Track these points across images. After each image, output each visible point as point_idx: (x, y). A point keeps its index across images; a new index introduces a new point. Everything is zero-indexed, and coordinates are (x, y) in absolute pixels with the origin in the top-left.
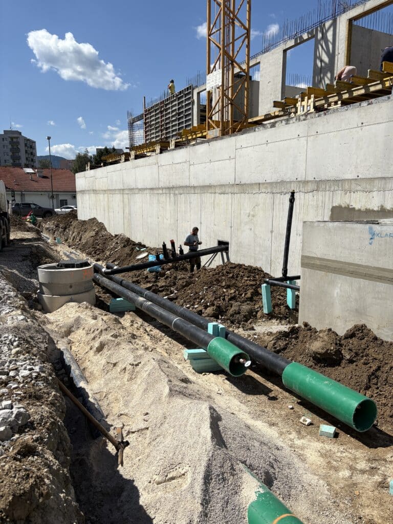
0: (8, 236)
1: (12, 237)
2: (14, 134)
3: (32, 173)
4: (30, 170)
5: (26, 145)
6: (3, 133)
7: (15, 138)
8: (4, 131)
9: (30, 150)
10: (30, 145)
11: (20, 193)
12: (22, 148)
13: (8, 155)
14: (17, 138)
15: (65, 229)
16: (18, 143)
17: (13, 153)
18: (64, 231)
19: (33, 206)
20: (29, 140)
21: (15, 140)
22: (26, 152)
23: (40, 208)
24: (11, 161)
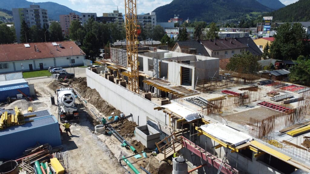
9: (45, 16)
12: (41, 15)
21: (37, 11)
24: (35, 22)
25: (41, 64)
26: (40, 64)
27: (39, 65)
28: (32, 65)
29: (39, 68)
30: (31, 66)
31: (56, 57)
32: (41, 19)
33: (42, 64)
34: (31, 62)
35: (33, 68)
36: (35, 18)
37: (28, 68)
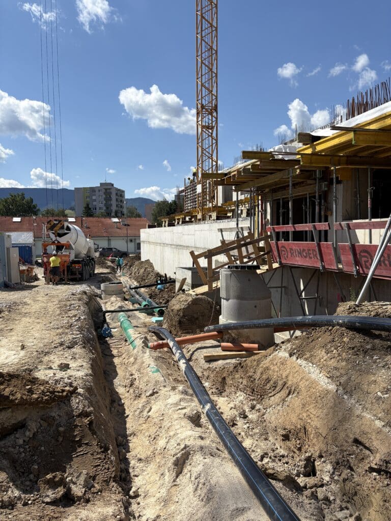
0: (94, 271)
1: (96, 272)
2: (108, 186)
3: (118, 222)
4: (116, 220)
5: (117, 194)
6: (99, 186)
7: (108, 189)
8: (101, 183)
9: (120, 198)
10: (120, 193)
11: (107, 238)
13: (102, 203)
14: (110, 189)
15: (131, 266)
16: (111, 193)
17: (106, 201)
18: (130, 268)
19: (114, 250)
20: (119, 190)
22: (117, 200)
23: (119, 251)
24: (105, 208)
31: (111, 237)
32: (114, 203)
36: (104, 202)
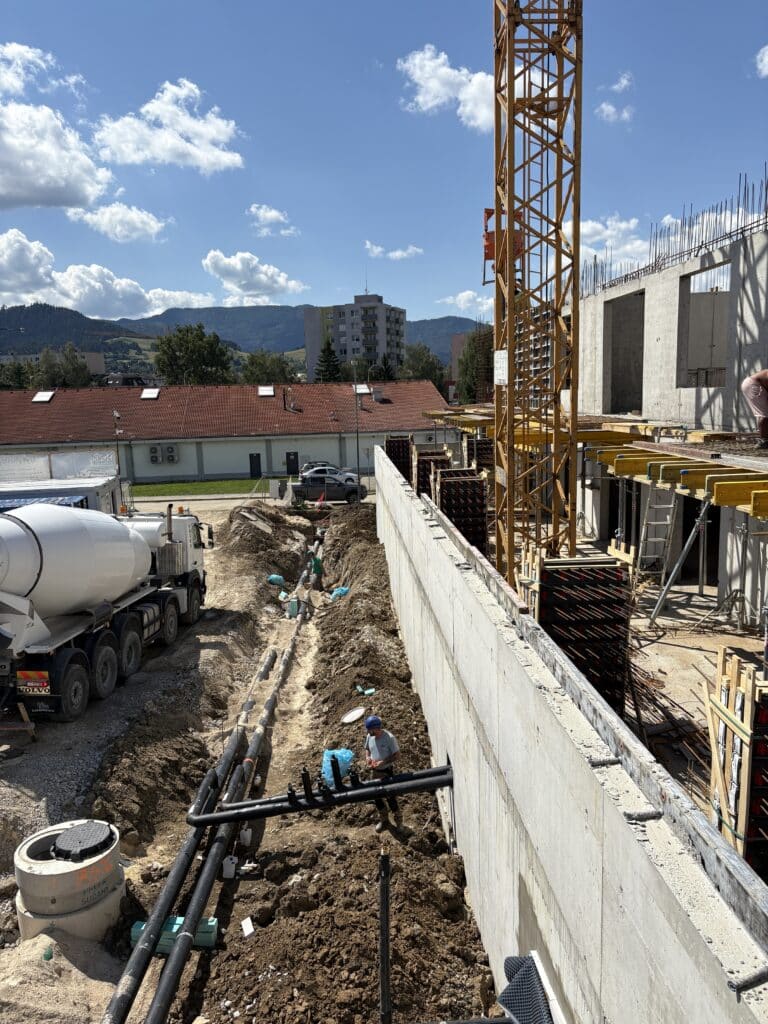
2: (369, 301)
3: (364, 395)
5: (388, 319)
6: (352, 301)
7: (370, 308)
8: (356, 297)
9: (395, 327)
10: (396, 316)
12: (382, 325)
13: (358, 340)
14: (373, 308)
16: (376, 317)
17: (366, 335)
20: (393, 309)
21: (370, 312)
22: (388, 331)
23: (340, 485)
24: (363, 350)
25: (292, 457)
26: (288, 454)
27: (285, 459)
28: (258, 455)
29: (285, 468)
30: (255, 459)
31: (345, 432)
32: (382, 337)
33: (296, 454)
34: (259, 448)
35: (264, 468)
36: (362, 337)
37: (246, 468)
